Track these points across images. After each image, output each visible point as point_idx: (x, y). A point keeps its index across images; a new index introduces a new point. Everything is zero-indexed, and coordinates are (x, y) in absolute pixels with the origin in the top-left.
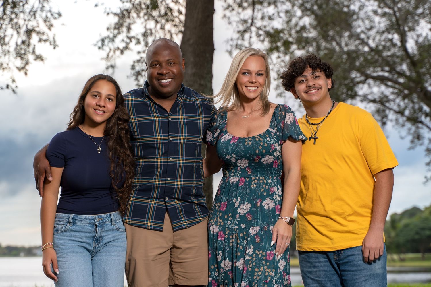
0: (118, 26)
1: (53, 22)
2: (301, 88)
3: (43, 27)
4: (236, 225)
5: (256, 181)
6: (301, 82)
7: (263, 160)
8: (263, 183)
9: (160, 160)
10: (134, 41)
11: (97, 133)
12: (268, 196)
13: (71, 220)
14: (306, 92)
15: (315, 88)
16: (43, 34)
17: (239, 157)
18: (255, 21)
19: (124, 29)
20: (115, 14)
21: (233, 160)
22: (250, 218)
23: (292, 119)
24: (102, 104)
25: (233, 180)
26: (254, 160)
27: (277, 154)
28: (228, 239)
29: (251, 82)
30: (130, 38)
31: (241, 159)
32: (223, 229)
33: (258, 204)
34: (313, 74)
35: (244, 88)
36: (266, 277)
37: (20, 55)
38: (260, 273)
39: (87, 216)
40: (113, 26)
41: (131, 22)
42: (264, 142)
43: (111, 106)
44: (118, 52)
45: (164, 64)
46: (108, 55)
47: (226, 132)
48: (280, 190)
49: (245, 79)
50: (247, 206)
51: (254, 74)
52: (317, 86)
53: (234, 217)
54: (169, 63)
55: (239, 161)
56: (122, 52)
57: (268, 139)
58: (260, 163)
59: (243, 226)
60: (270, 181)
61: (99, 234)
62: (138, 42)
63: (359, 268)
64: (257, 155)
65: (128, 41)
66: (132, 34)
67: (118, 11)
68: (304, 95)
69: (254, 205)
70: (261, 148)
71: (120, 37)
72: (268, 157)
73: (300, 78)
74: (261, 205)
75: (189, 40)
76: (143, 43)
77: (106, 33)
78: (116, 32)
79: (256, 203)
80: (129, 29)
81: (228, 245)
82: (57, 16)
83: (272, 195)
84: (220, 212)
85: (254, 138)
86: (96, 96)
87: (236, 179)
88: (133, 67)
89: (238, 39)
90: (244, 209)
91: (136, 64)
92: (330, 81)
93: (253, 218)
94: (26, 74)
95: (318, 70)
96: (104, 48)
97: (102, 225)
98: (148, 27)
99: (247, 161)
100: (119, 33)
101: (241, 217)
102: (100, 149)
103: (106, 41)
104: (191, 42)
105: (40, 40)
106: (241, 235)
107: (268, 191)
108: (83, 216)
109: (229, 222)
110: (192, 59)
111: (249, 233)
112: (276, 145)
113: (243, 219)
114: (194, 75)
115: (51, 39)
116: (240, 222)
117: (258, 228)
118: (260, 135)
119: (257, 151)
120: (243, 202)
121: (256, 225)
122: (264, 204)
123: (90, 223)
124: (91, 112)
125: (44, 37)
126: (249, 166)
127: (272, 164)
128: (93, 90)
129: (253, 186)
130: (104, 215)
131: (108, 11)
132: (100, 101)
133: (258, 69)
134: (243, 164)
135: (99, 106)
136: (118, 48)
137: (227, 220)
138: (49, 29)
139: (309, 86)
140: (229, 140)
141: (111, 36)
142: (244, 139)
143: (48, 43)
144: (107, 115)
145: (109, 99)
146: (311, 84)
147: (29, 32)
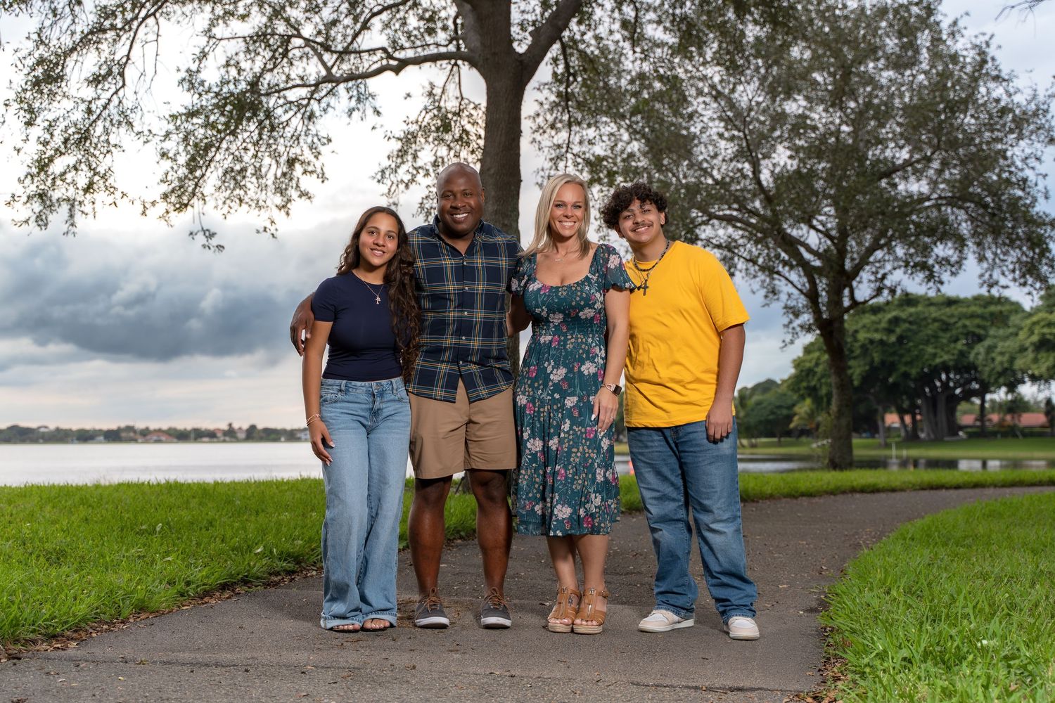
0: (402, 153)
1: (321, 148)
2: (627, 225)
3: (308, 156)
4: (548, 395)
5: (573, 340)
6: (627, 218)
7: (581, 314)
8: (582, 342)
9: (452, 314)
10: (422, 172)
11: (375, 279)
12: (588, 358)
13: (343, 388)
14: (634, 231)
15: (644, 225)
16: (309, 163)
17: (552, 310)
18: (571, 146)
19: (410, 158)
20: (399, 139)
21: (544, 314)
22: (565, 386)
23: (617, 262)
24: (381, 242)
25: (546, 339)
26: (569, 314)
27: (598, 306)
28: (539, 412)
29: (566, 217)
30: (417, 169)
31: (554, 313)
32: (532, 400)
33: (576, 369)
34: (641, 207)
35: (557, 223)
36: (586, 460)
37: (281, 191)
38: (579, 454)
39: (363, 383)
40: (395, 153)
41: (418, 148)
42: (582, 292)
43: (392, 245)
44: (402, 187)
45: (459, 195)
46: (390, 190)
47: (535, 280)
48: (603, 352)
49: (559, 212)
50: (562, 372)
51: (569, 207)
52: (647, 222)
53: (545, 385)
54: (464, 193)
55: (551, 315)
56: (407, 186)
57: (587, 288)
58: (578, 318)
59: (557, 396)
60: (590, 340)
61: (377, 405)
62: (427, 174)
63: (702, 448)
64: (574, 308)
65: (415, 172)
66: (419, 163)
67: (402, 135)
68: (631, 234)
69: (570, 370)
70: (578, 299)
71: (404, 168)
72: (587, 310)
73: (626, 213)
74: (579, 370)
75: (489, 170)
76: (433, 175)
77: (386, 163)
78: (399, 160)
79: (573, 367)
80: (415, 157)
81: (539, 420)
82: (325, 141)
83: (594, 358)
84: (528, 378)
85: (570, 287)
86: (373, 233)
87: (549, 338)
88: (421, 205)
89: (551, 169)
90: (558, 375)
91: (425, 201)
92: (663, 215)
93: (570, 387)
94: (288, 214)
95: (648, 202)
96: (385, 181)
97: (382, 394)
98: (439, 154)
99: (561, 316)
100: (403, 162)
101: (554, 385)
102: (378, 299)
103: (387, 173)
104: (492, 171)
105: (305, 172)
106: (555, 407)
107: (588, 352)
108: (358, 383)
109: (540, 392)
110: (493, 193)
111: (564, 405)
112: (598, 295)
113: (557, 388)
114: (496, 212)
115: (319, 170)
116: (553, 392)
117: (576, 399)
118: (577, 283)
119: (574, 304)
120: (556, 367)
121: (573, 394)
122: (583, 368)
123: (367, 392)
124: (366, 252)
125: (310, 168)
126: (564, 321)
127: (593, 318)
128: (369, 225)
129: (569, 347)
130: (384, 382)
131: (389, 134)
132: (378, 238)
133: (574, 200)
134: (557, 319)
135: (377, 245)
136: (402, 181)
137: (538, 388)
138: (316, 157)
139: (637, 223)
140: (539, 290)
141: (393, 166)
142: (557, 288)
143: (315, 176)
144: (387, 257)
145: (389, 237)
146: (639, 220)
147: (291, 162)
